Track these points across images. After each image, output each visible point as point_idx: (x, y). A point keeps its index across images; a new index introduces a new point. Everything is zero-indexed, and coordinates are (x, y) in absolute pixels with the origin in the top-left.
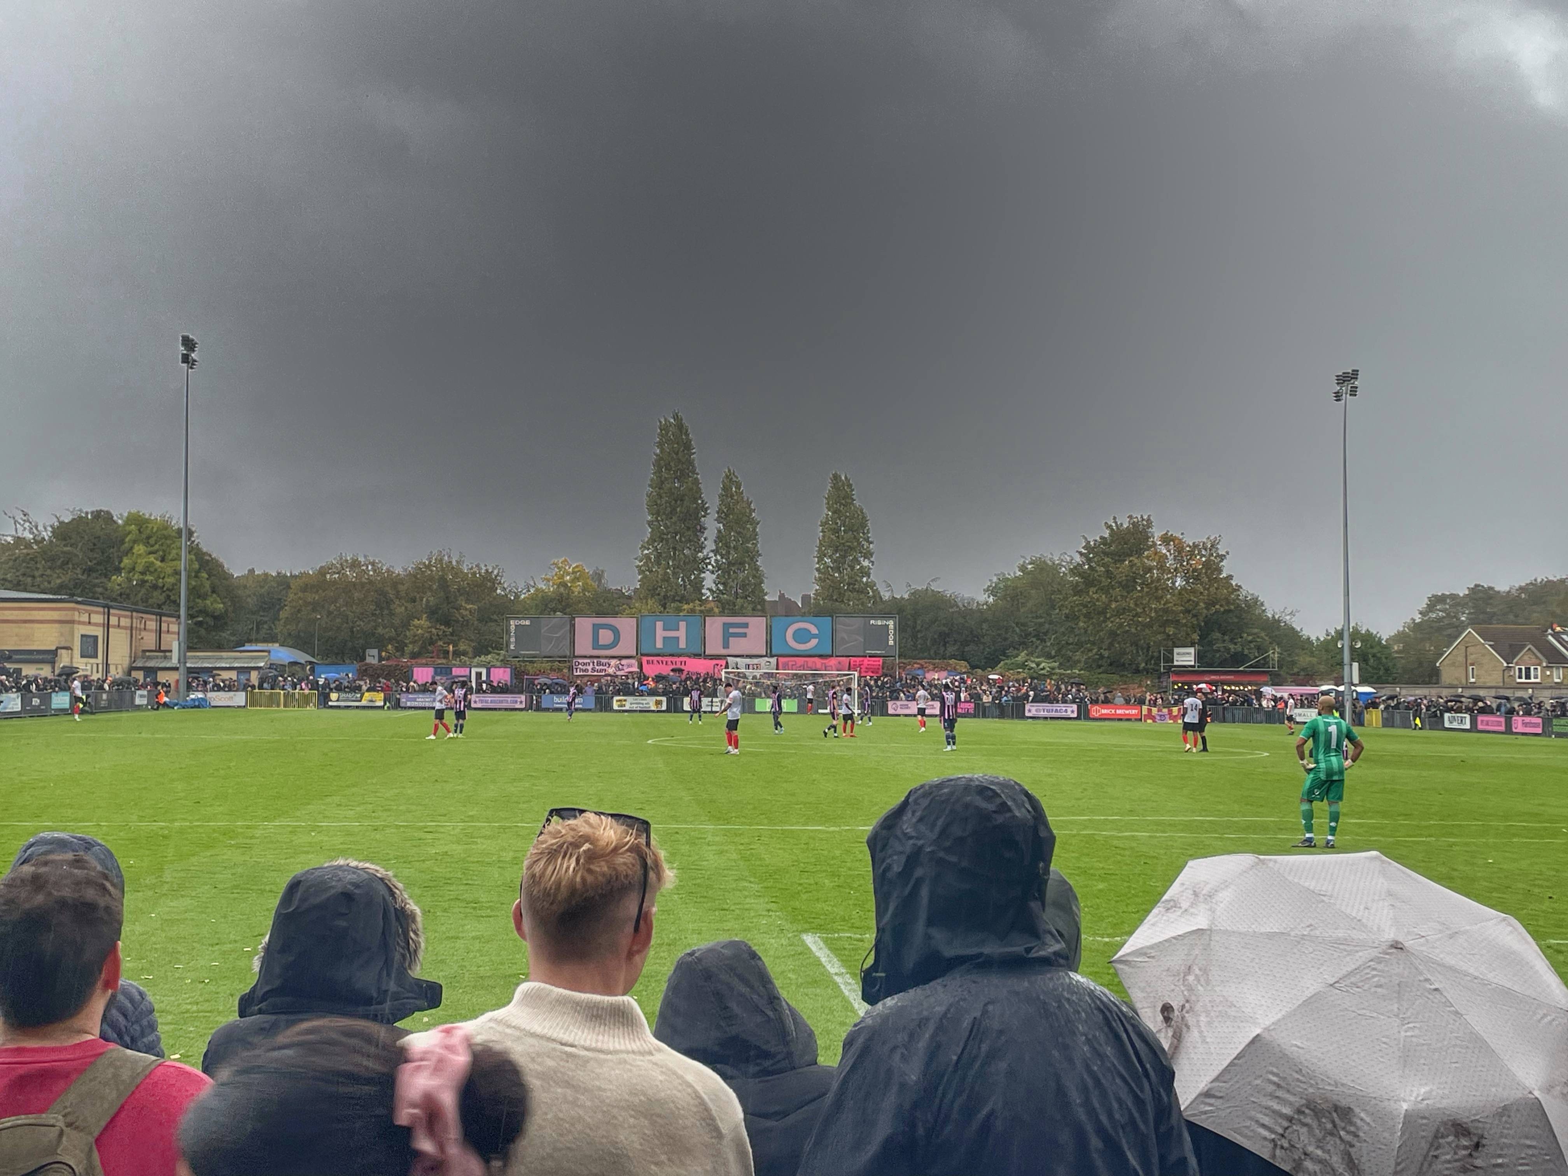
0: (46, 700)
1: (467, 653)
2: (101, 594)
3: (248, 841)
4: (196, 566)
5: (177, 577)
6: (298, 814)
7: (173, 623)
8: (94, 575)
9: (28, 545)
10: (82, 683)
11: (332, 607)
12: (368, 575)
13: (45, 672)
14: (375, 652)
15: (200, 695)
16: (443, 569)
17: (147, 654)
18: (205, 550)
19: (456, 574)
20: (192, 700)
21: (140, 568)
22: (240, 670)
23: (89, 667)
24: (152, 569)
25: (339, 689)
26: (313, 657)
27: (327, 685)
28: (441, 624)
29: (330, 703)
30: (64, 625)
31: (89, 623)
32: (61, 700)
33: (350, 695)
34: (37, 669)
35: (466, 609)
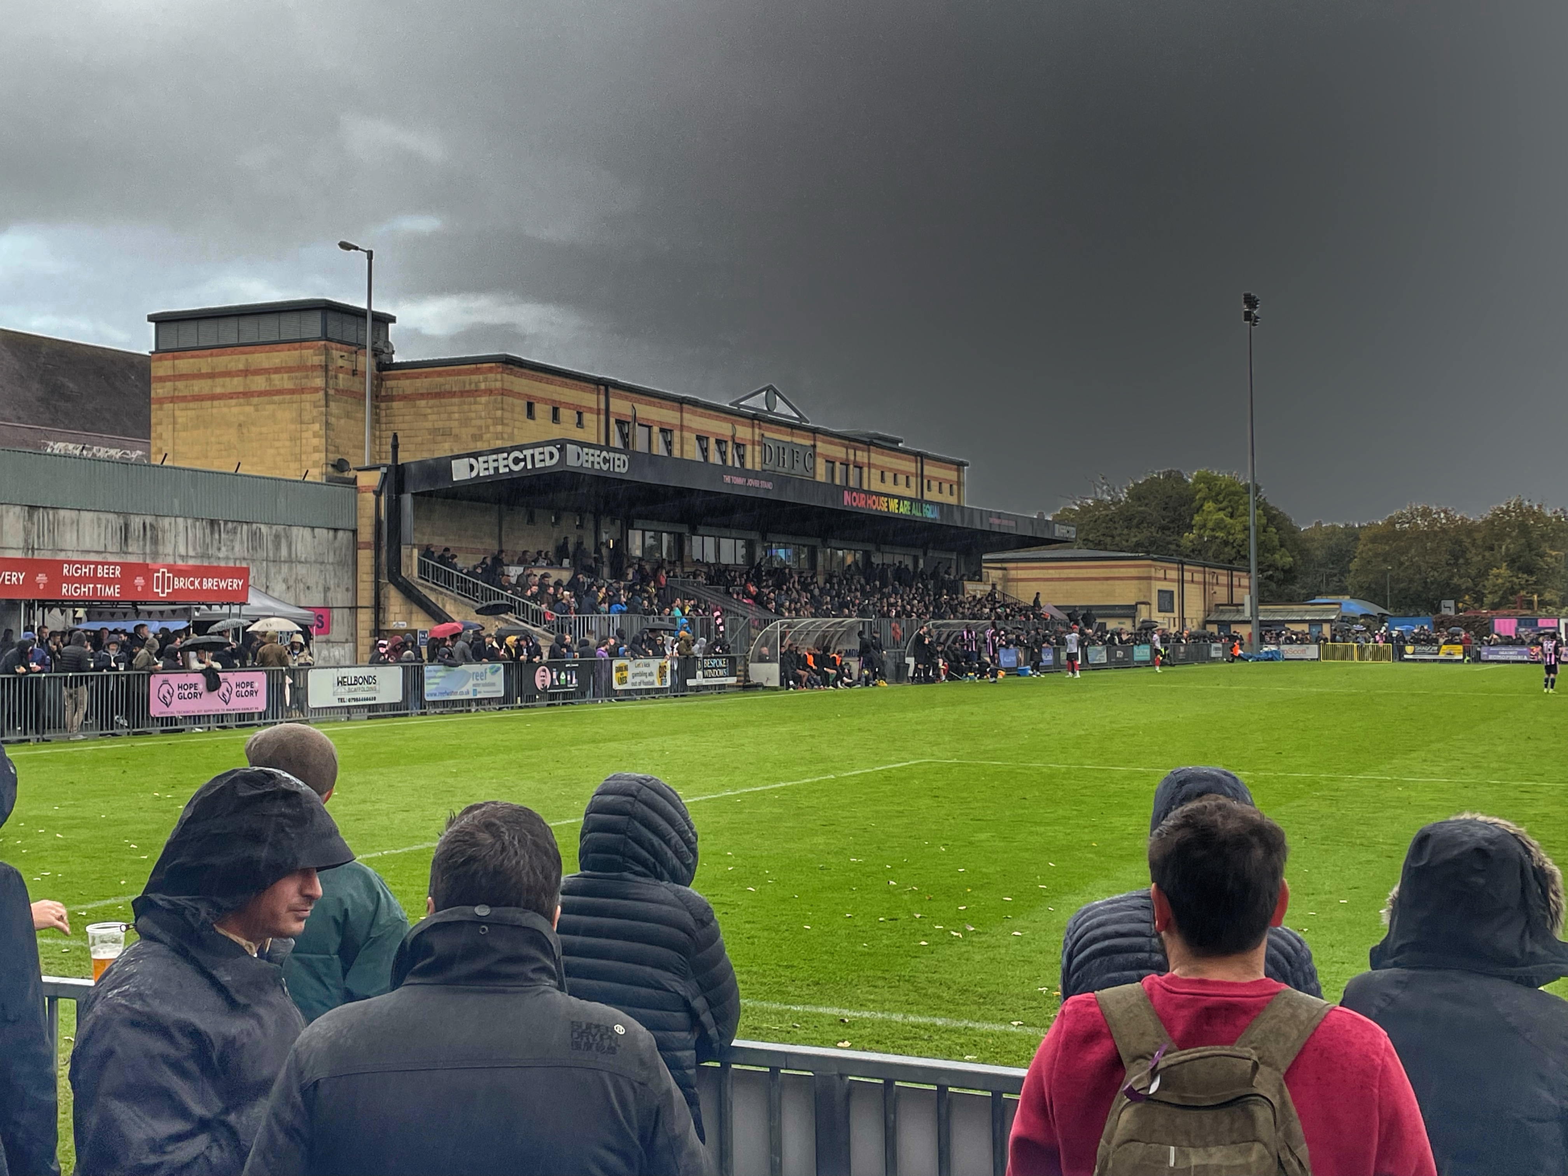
0: (1129, 653)
1: (1555, 603)
2: (1174, 551)
3: (1333, 793)
4: (1264, 521)
5: (1246, 532)
6: (1381, 767)
7: (1244, 577)
8: (1167, 532)
9: (1107, 507)
10: (1161, 636)
11: (1404, 558)
12: (1441, 523)
13: (1127, 626)
14: (1451, 603)
15: (1273, 648)
16: (1523, 515)
17: (1221, 608)
18: (1272, 505)
19: (1538, 518)
20: (1266, 652)
21: (1210, 525)
22: (1311, 623)
23: (1166, 621)
24: (1222, 526)
25: (1416, 641)
26: (1386, 609)
27: (1401, 637)
28: (1523, 573)
29: (1406, 656)
30: (1142, 581)
31: (1165, 579)
32: (1142, 653)
33: (1426, 649)
34: (1119, 623)
35: (1551, 556)
